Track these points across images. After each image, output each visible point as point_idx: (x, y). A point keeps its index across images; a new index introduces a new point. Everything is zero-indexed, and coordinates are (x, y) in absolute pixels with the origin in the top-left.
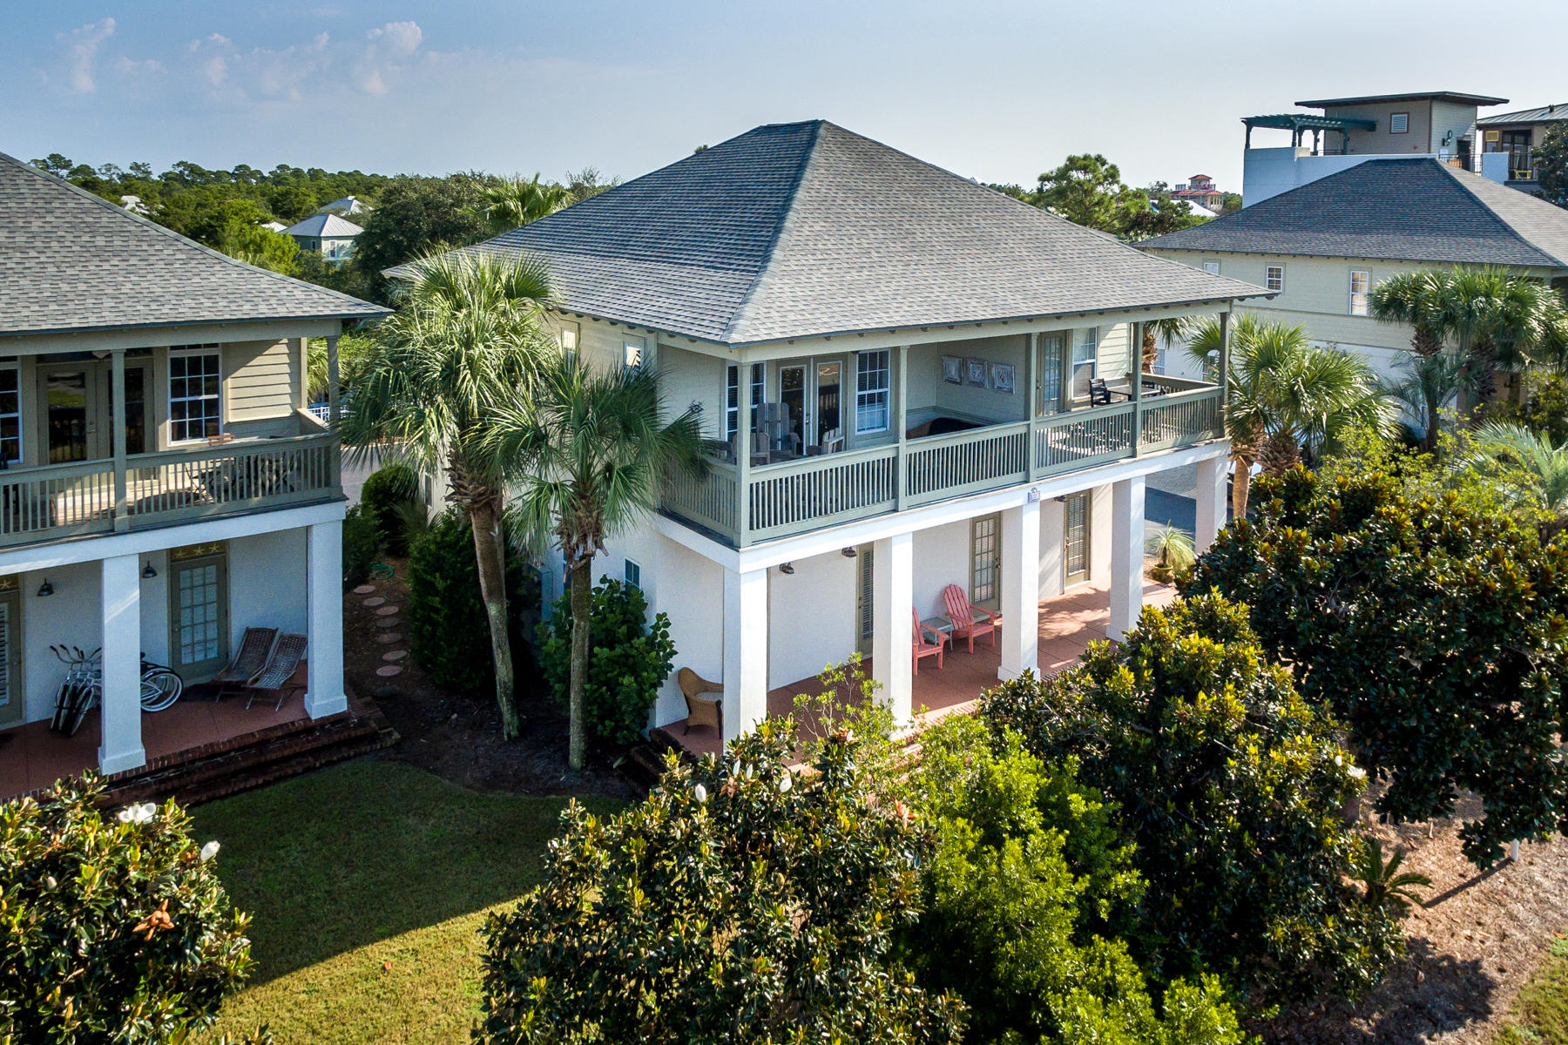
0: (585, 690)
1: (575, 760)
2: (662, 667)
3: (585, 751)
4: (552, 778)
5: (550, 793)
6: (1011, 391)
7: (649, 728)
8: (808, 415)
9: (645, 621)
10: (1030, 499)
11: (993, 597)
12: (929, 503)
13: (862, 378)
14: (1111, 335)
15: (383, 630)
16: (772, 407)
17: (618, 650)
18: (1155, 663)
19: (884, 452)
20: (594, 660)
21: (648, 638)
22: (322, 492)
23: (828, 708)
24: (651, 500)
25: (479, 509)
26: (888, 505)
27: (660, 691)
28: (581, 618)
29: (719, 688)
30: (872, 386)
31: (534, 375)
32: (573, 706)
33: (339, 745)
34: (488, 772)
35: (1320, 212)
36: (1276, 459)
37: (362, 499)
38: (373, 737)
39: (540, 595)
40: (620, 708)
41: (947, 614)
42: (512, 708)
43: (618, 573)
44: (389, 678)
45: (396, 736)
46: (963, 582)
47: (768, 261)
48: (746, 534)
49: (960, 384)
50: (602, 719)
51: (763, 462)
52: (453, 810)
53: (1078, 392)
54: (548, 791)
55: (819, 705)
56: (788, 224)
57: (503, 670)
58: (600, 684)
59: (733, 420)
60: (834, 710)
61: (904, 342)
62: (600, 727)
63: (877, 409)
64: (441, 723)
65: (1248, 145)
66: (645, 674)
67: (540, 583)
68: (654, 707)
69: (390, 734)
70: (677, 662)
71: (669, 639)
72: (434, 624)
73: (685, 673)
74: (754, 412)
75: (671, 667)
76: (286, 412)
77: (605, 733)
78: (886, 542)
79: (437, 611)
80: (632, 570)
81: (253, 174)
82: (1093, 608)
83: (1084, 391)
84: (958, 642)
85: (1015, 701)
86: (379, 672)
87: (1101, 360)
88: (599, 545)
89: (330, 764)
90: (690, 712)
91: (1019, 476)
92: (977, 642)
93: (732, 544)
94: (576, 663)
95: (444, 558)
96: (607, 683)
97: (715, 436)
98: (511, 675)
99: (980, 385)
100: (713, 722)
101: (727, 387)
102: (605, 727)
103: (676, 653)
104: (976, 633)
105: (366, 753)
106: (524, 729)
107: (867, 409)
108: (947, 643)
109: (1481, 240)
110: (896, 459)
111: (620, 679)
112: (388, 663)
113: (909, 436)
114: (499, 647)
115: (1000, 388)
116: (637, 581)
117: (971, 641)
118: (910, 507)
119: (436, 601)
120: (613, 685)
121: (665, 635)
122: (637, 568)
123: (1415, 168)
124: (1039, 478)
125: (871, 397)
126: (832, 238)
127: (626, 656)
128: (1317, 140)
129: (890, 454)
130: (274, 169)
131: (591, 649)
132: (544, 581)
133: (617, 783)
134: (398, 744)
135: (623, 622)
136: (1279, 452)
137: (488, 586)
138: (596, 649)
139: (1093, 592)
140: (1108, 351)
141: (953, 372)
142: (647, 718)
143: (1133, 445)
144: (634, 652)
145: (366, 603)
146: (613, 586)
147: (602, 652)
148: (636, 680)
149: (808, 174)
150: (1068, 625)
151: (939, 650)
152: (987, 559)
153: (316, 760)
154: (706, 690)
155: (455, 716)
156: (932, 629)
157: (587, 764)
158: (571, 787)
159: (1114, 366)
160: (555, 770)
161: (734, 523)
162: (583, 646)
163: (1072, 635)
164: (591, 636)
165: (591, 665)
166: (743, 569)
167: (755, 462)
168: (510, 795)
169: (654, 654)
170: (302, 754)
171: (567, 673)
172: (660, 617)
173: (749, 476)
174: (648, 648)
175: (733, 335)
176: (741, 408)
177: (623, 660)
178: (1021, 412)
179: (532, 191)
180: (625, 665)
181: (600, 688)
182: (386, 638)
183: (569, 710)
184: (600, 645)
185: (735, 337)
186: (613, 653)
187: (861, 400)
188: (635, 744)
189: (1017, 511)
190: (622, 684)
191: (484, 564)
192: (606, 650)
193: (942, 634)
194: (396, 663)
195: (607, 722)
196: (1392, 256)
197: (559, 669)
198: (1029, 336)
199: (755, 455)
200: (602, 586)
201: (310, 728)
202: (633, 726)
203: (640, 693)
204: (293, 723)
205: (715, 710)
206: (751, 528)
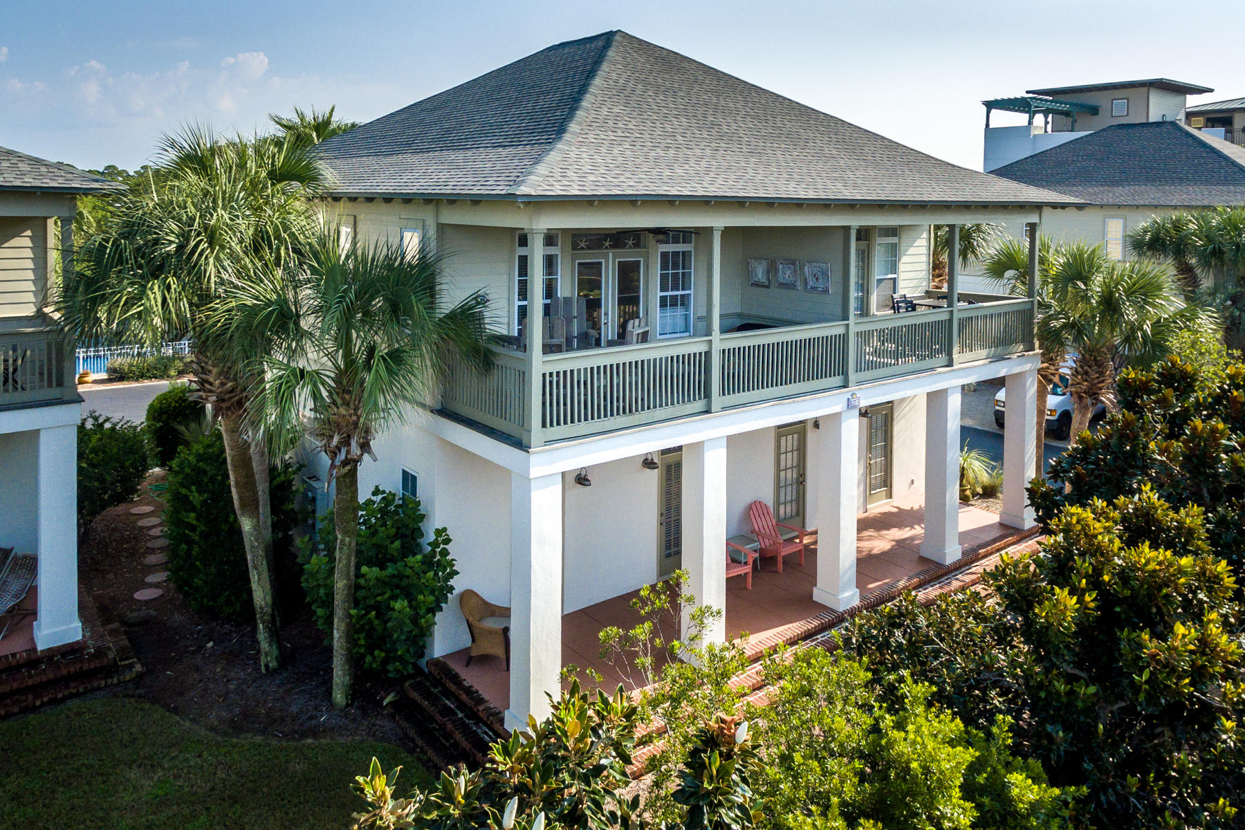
0: (351, 617)
1: (339, 697)
2: (442, 588)
3: (352, 686)
4: (311, 718)
5: (307, 737)
6: (826, 291)
7: (426, 658)
8: (606, 314)
9: (422, 535)
10: (850, 405)
11: (798, 515)
12: (744, 405)
13: (664, 278)
14: (911, 251)
15: (153, 551)
16: (567, 301)
17: (390, 570)
18: (1095, 582)
19: (695, 346)
20: (362, 581)
21: (425, 556)
22: (55, 393)
23: (645, 645)
24: (428, 400)
25: (228, 409)
26: (699, 405)
27: (439, 617)
28: (345, 533)
29: (505, 612)
30: (675, 288)
31: (287, 249)
32: (336, 634)
33: (69, 678)
34: (237, 710)
35: (1071, 169)
36: (1086, 373)
37: (148, 419)
38: (111, 670)
39: (314, 512)
40: (391, 636)
41: (753, 532)
42: (271, 636)
43: (393, 485)
44: (147, 602)
45: (138, 668)
46: (768, 497)
47: (564, 132)
48: (536, 431)
49: (768, 287)
50: (370, 649)
51: (557, 349)
52: (187, 760)
53: (881, 306)
54: (304, 735)
55: (634, 641)
56: (584, 104)
57: (261, 593)
58: (368, 609)
59: (523, 313)
60: (653, 647)
61: (718, 221)
62: (368, 659)
63: (679, 311)
64: (194, 652)
65: (987, 125)
66: (421, 597)
67: (314, 499)
68: (431, 635)
69: (131, 666)
70: (459, 584)
71: (449, 557)
72: (190, 542)
73: (468, 595)
74: (547, 308)
75: (452, 588)
76: (30, 311)
77: (374, 665)
78: (698, 447)
79: (193, 528)
80: (409, 480)
81: (120, 173)
82: (900, 526)
83: (887, 306)
84: (765, 562)
85: (891, 634)
86: (137, 596)
87: (902, 276)
88: (365, 447)
89: (54, 702)
90: (473, 641)
91: (837, 380)
92: (787, 561)
93: (521, 444)
94: (340, 585)
95: (205, 472)
96: (377, 607)
97: (503, 331)
98: (269, 599)
99: (790, 286)
100: (500, 652)
101: (517, 278)
102: (374, 658)
103: (457, 573)
104: (786, 551)
105: (99, 688)
106: (285, 660)
107: (669, 312)
108: (755, 561)
109: (1232, 188)
110: (708, 354)
111: (392, 603)
112: (150, 585)
113: (724, 330)
114: (255, 567)
115: (814, 288)
116: (414, 493)
117: (780, 559)
118: (724, 409)
119: (191, 517)
120: (383, 611)
121: (445, 553)
122: (414, 478)
123: (1158, 130)
124: (860, 383)
125: (674, 298)
126: (633, 120)
127: (400, 576)
128: (1047, 123)
129: (703, 348)
130: (139, 169)
131: (358, 568)
132: (318, 497)
133: (388, 725)
134: (140, 676)
135: (396, 536)
136: (1090, 367)
137: (241, 498)
138: (364, 569)
139: (896, 510)
140: (909, 267)
141: (760, 273)
142: (424, 647)
143: (950, 354)
144: (408, 572)
145: (140, 523)
146: (388, 499)
147: (369, 571)
148: (411, 606)
149: (605, 66)
150: (881, 543)
151: (748, 569)
152: (791, 475)
153: (36, 698)
154: (493, 614)
155: (210, 644)
156: (740, 548)
157: (353, 700)
158: (332, 730)
159: (914, 283)
160: (316, 708)
161: (524, 421)
162: (348, 565)
163: (884, 554)
164: (359, 553)
165: (358, 587)
166: (533, 473)
167: (548, 349)
168: (259, 739)
169: (431, 574)
170: (22, 691)
171: (330, 595)
172: (439, 532)
173: (540, 364)
174: (425, 567)
175: (522, 188)
176: (532, 303)
177: (396, 581)
178: (839, 311)
179: (327, 122)
180: (398, 587)
181: (367, 613)
182: (152, 559)
183: (332, 639)
184: (370, 563)
185: (523, 190)
186: (384, 573)
187: (663, 299)
188: (410, 677)
189: (835, 418)
190: (393, 609)
191: (235, 472)
192: (376, 570)
193: (750, 552)
194: (157, 585)
195: (377, 652)
196: (1147, 202)
197: (322, 591)
198: (847, 229)
199: (548, 341)
200: (374, 498)
201: (34, 660)
202: (407, 657)
203: (415, 620)
204: (14, 655)
205: (501, 639)
206: (544, 425)
